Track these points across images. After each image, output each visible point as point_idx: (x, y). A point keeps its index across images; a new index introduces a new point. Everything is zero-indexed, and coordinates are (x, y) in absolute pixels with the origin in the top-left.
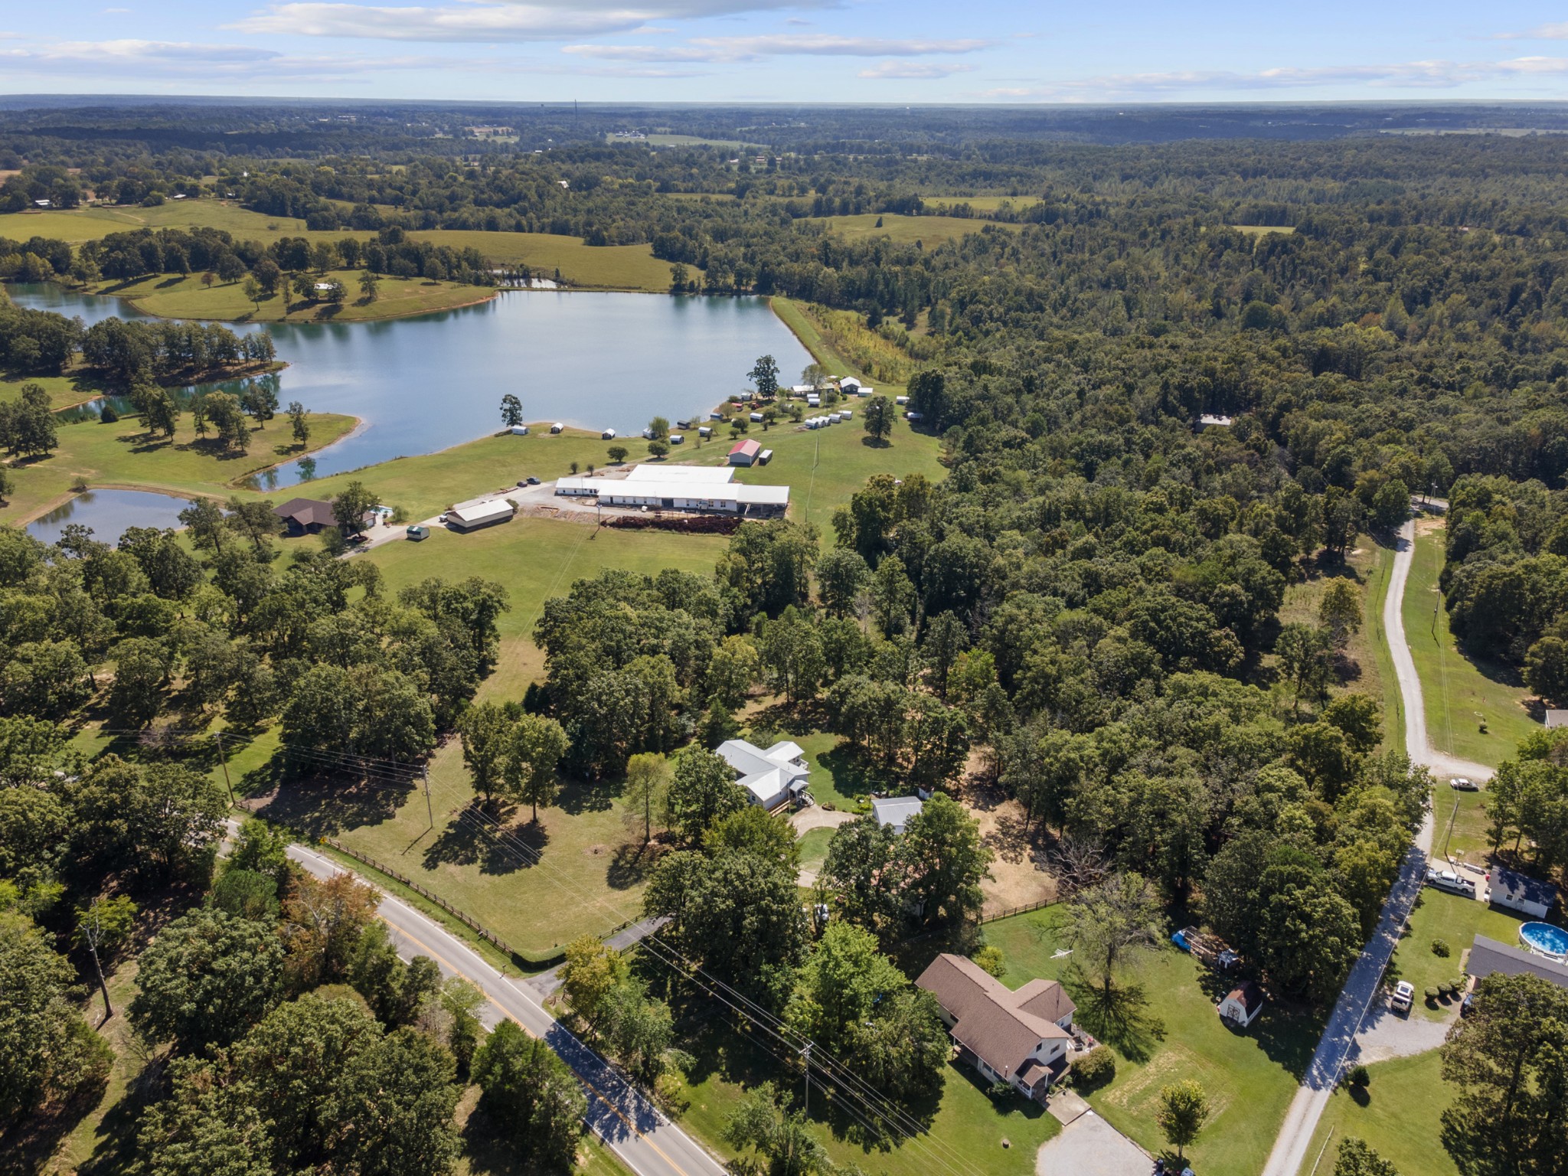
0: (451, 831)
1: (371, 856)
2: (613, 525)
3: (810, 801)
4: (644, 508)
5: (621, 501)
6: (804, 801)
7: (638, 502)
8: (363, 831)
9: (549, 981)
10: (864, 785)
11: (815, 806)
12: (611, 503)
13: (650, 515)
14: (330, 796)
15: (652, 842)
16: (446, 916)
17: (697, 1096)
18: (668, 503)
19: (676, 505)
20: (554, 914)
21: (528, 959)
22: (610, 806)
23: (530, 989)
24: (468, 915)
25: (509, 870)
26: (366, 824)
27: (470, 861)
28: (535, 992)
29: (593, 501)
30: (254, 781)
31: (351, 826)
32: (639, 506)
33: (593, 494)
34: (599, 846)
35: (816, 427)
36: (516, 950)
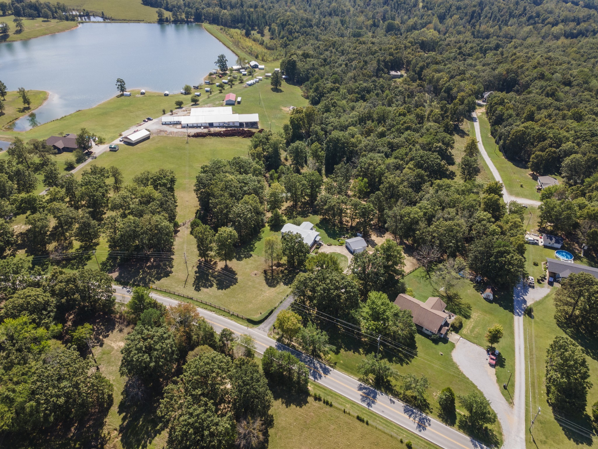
0: (198, 275)
1: (172, 290)
2: (193, 136)
3: (322, 243)
4: (202, 128)
5: (191, 125)
6: (320, 244)
7: (199, 125)
8: (163, 280)
9: (266, 327)
10: (337, 234)
11: (324, 245)
12: (188, 126)
13: (206, 131)
14: (141, 268)
15: (274, 268)
16: (214, 309)
17: (338, 358)
18: (211, 125)
19: (214, 125)
20: (253, 301)
21: (253, 319)
22: (251, 255)
23: (260, 331)
24: (222, 307)
25: (227, 287)
26: (163, 277)
27: (211, 286)
28: (262, 332)
29: (179, 126)
30: (107, 266)
31: (159, 279)
32: (200, 127)
33: (179, 123)
34: (256, 272)
35: (250, 85)
36: (248, 317)
